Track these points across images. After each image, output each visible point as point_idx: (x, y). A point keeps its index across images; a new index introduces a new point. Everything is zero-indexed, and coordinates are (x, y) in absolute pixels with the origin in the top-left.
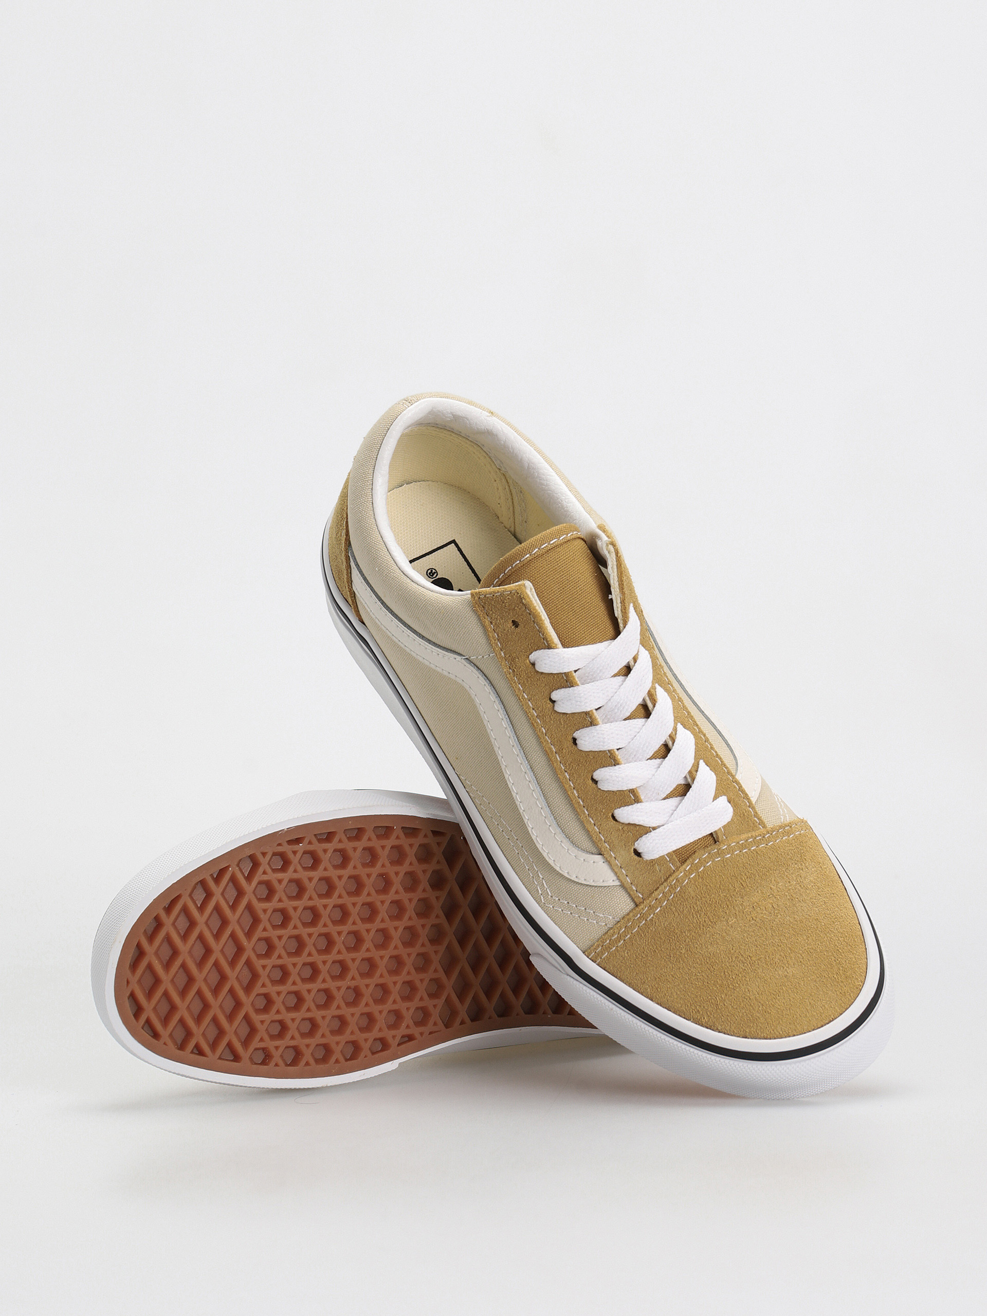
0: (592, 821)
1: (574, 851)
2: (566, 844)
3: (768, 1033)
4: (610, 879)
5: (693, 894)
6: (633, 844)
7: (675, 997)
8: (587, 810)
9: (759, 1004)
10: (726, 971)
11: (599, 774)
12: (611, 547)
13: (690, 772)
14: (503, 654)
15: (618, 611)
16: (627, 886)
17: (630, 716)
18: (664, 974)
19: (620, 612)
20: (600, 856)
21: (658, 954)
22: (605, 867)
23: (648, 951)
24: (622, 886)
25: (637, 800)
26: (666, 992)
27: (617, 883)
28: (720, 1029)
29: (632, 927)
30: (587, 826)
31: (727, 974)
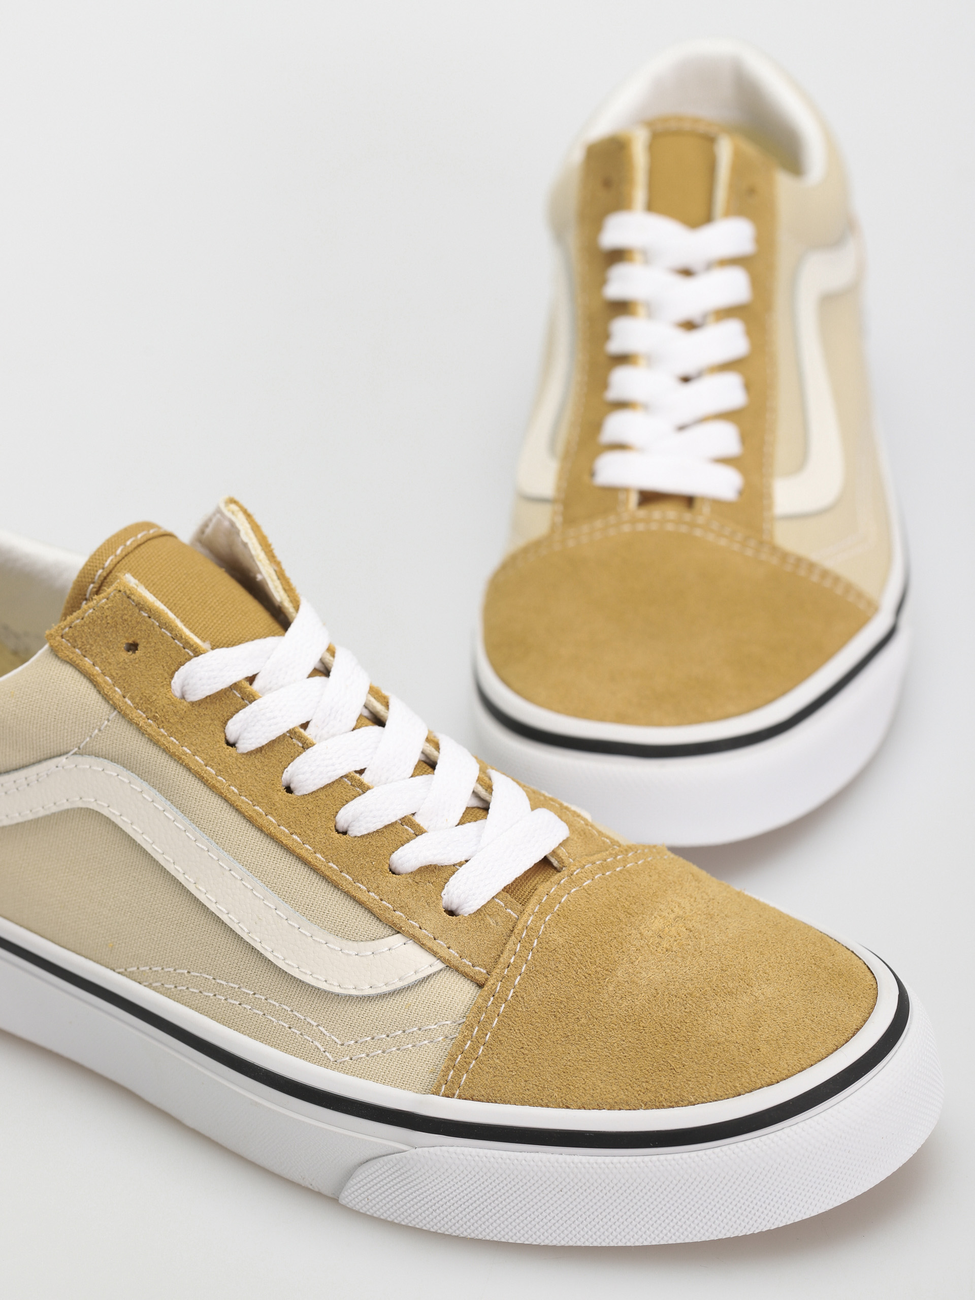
0: (362, 887)
1: (351, 947)
2: (336, 943)
3: (770, 1076)
4: (426, 964)
5: (561, 941)
6: (439, 897)
7: (602, 1086)
8: (348, 873)
9: (737, 1045)
10: (663, 1022)
11: (345, 816)
12: (233, 507)
13: (479, 780)
14: (129, 702)
15: (278, 592)
16: (456, 963)
17: (356, 726)
18: (569, 1063)
19: (282, 592)
20: (398, 935)
21: (548, 1041)
22: (412, 949)
23: (530, 1044)
24: (450, 967)
25: (419, 831)
26: (584, 1086)
27: (439, 966)
28: (693, 1100)
29: (489, 1019)
30: (359, 895)
31: (665, 1026)
